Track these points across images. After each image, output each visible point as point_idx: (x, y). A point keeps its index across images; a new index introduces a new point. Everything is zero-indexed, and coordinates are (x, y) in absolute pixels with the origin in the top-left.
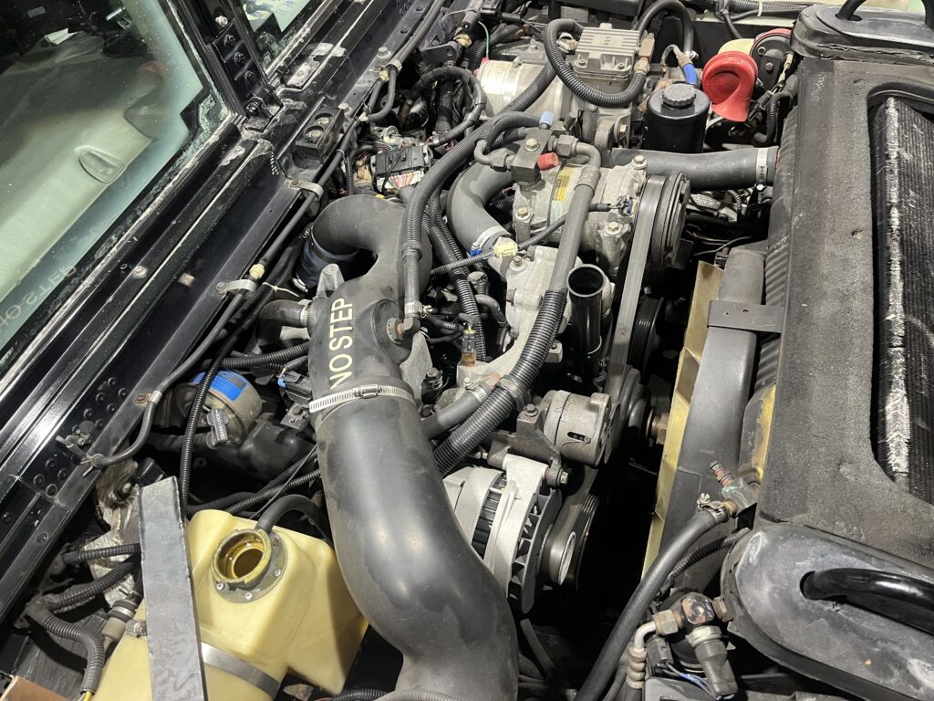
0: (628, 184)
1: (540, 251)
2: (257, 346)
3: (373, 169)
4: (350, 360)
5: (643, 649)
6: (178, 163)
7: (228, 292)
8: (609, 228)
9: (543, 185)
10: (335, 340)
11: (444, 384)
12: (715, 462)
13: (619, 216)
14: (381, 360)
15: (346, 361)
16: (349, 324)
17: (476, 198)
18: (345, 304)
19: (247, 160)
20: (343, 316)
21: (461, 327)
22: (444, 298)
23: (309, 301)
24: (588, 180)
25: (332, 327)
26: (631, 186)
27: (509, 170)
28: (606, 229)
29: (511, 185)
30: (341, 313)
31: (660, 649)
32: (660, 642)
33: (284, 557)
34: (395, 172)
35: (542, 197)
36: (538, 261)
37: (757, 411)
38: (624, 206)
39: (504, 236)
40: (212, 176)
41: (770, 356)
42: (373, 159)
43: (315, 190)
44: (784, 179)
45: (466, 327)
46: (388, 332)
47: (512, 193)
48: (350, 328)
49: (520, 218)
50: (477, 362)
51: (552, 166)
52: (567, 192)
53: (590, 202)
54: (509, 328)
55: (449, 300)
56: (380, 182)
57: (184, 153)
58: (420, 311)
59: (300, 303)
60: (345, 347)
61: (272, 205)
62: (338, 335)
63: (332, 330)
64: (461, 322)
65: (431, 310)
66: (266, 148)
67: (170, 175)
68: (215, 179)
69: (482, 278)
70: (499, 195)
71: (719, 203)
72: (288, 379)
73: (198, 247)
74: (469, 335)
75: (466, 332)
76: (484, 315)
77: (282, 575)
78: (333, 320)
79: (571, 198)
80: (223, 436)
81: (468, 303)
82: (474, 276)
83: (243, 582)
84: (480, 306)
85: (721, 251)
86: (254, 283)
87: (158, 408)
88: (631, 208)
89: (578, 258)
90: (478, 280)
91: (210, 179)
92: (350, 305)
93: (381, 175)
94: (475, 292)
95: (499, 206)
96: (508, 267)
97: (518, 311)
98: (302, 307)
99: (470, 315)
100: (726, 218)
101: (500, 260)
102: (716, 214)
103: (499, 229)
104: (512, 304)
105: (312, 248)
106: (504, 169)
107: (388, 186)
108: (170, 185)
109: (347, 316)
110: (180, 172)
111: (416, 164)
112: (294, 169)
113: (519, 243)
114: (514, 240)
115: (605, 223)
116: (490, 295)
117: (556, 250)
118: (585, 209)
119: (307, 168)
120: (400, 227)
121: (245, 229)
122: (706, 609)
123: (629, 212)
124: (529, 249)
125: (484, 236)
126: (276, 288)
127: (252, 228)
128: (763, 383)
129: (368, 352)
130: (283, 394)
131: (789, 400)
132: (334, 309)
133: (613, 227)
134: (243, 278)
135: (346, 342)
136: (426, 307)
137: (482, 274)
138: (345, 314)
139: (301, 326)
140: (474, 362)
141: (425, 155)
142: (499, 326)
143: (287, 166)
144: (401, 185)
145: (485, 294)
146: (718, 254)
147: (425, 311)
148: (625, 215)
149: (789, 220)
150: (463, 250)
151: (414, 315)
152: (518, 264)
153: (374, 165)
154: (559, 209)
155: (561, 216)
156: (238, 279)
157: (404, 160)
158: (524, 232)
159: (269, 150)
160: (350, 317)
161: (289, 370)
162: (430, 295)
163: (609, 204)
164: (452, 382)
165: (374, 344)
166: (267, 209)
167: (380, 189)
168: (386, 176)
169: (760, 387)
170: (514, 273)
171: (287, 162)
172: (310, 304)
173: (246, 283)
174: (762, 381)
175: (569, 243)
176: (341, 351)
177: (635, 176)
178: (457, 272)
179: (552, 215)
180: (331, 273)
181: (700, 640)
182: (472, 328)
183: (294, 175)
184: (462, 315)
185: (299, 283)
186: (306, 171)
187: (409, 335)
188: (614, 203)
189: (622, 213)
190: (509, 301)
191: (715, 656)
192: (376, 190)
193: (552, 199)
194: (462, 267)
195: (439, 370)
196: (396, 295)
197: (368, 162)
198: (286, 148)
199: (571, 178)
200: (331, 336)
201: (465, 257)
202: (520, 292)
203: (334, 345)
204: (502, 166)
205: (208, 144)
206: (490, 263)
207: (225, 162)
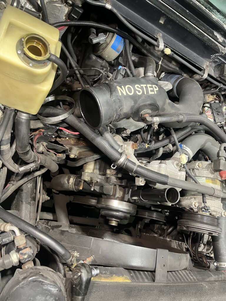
0: (215, 210)
1: (184, 174)
2: (135, 58)
3: (213, 102)
4: (131, 94)
5: (9, 230)
6: (215, 11)
7: (157, 38)
8: (195, 203)
9: (212, 173)
10: (140, 87)
11: (124, 137)
12: (94, 257)
13: (201, 207)
14: (132, 108)
15: (131, 92)
16: (147, 92)
17: (204, 145)
18: (156, 90)
19: (217, 43)
20: (150, 90)
21: (148, 142)
22: (160, 135)
23: (156, 76)
24: (217, 193)
25: (145, 85)
26: (214, 211)
27: (218, 159)
28: (195, 202)
29: (210, 160)
30: (152, 89)
31: (7, 238)
32: (11, 238)
33: (38, 67)
34: (212, 111)
35: (207, 173)
36: (179, 173)
37: (118, 274)
38: (206, 209)
39: (189, 158)
40: (209, 28)
41: (144, 277)
42: (217, 101)
43: (205, 75)
44: (221, 276)
45: (148, 144)
46: (145, 110)
47: (206, 160)
48: (145, 93)
49: (197, 164)
50: (134, 150)
51: (221, 177)
52: (210, 184)
53: (207, 194)
54: (149, 162)
55: (160, 137)
56: (208, 105)
57: (219, 14)
58: (155, 124)
59: (155, 72)
60: (137, 92)
61: (198, 57)
62: (142, 88)
63: (144, 86)
64: (150, 141)
65: (156, 129)
66: (223, 51)
67: (209, 8)
68: (208, 29)
69: (170, 150)
70: (205, 155)
71: (205, 243)
72: (121, 70)
73: (177, 22)
74: (145, 145)
75: (146, 144)
76: (154, 151)
77: (30, 67)
78: (148, 86)
79: (207, 186)
80: (95, 41)
81: (159, 144)
82: (170, 146)
83: (24, 48)
84: (157, 150)
85: (186, 245)
86: (162, 50)
87: (104, 8)
88: (205, 212)
89: (181, 189)
90: (169, 148)
91: (208, 27)
92: (156, 93)
93: (211, 105)
94: (163, 147)
95: (200, 155)
96: (176, 161)
97: (157, 166)
98: (153, 73)
99: (154, 146)
100: (199, 246)
101: (179, 157)
102: (201, 242)
103: (192, 155)
104: (160, 163)
105: (178, 78)
106: (218, 156)
107: (206, 108)
108: (204, 8)
109: (151, 92)
110: (210, 13)
111: (217, 119)
112: (214, 65)
113: (186, 164)
114: (187, 163)
115: (197, 201)
116: (163, 154)
117: (185, 180)
118: (204, 192)
119: (214, 71)
120: (191, 113)
121: (186, 45)
122: (26, 259)
123: (203, 211)
124: (184, 169)
125: (188, 150)
126: (160, 63)
127: (187, 48)
128: (131, 274)
129: (136, 102)
130: (115, 69)
131: (124, 290)
132: (154, 86)
133: (196, 205)
134: (164, 45)
135: (139, 92)
136: (157, 126)
137: (172, 150)
138: (151, 91)
139: (145, 74)
140: (134, 148)
141: (221, 123)
142: (150, 158)
143: (215, 62)
144: (207, 114)
145: (163, 151)
146: (185, 244)
147: (155, 126)
148: (202, 209)
149: (203, 280)
150: (181, 141)
151: (153, 121)
152: (177, 165)
153: (215, 102)
154: (202, 181)
155: (199, 181)
156: (164, 43)
157: (218, 114)
158: (191, 166)
159: (222, 52)
160: (150, 93)
161: (126, 70)
162: (161, 128)
163: (206, 203)
164: (125, 139)
165: (139, 104)
166: (195, 54)
167: (205, 105)
168: (211, 107)
169: (130, 273)
170: (173, 164)
171: (217, 62)
172: (155, 76)
173: (162, 46)
174: (132, 274)
175: (187, 185)
176: (135, 90)
177: (219, 213)
178: (172, 139)
179: (199, 178)
180: (168, 86)
181: (12, 257)
182: (148, 147)
183: (211, 65)
184: (153, 142)
185: (163, 74)
186: (213, 71)
187: (143, 120)
188: (207, 204)
189: (202, 208)
190: (161, 162)
191: (4, 264)
192: (204, 104)
193: (206, 177)
194: (175, 141)
195: (130, 134)
196: (161, 113)
197: (216, 100)
198: (223, 60)
199: (216, 185)
200: (142, 85)
201: (179, 142)
202: (165, 166)
203: (138, 87)
204: (220, 155)
205: (224, 25)
206: (177, 152)
207: (216, 33)
